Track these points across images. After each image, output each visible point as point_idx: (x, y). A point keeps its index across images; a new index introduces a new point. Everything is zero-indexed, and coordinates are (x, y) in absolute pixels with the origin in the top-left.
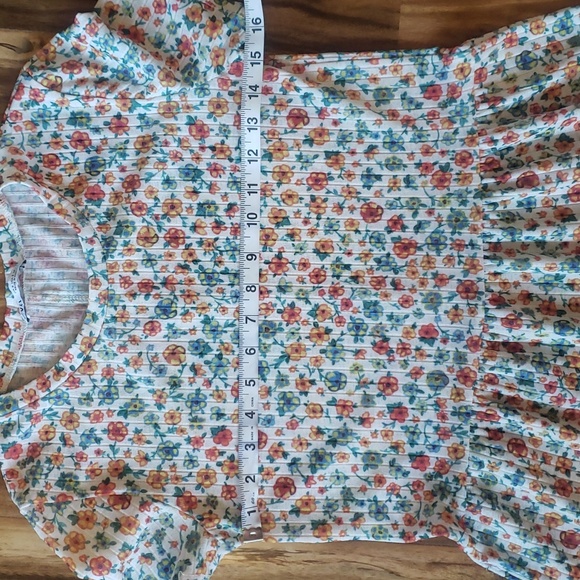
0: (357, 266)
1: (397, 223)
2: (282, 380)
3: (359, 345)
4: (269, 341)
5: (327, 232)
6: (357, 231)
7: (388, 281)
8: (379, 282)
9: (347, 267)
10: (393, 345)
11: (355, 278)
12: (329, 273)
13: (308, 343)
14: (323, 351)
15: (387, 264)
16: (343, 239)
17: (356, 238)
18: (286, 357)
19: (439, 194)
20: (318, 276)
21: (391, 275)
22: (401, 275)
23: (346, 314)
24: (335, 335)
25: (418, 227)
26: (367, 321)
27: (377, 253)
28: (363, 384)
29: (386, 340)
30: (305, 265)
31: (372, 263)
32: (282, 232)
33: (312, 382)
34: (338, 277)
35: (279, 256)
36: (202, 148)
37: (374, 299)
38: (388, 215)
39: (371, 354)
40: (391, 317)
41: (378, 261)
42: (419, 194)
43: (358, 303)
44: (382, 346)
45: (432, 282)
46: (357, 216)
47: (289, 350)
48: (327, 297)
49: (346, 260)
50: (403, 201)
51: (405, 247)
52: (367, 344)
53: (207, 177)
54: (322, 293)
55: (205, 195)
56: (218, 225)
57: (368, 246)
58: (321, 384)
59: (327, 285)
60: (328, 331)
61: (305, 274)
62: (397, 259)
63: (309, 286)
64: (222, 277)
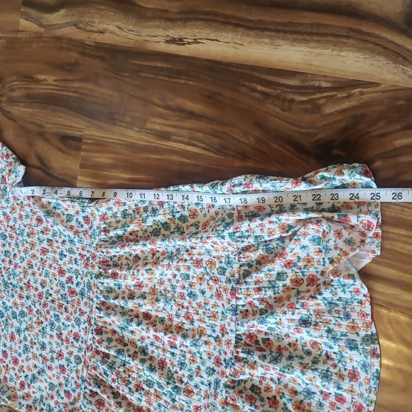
0: (54, 296)
1: (70, 280)
2: (25, 339)
3: (52, 333)
4: (23, 320)
5: (45, 276)
6: (56, 279)
7: (64, 306)
8: (61, 306)
9: (51, 295)
10: (64, 337)
11: (53, 301)
12: (44, 296)
13: (35, 325)
14: (40, 331)
15: (65, 298)
16: (51, 281)
17: (55, 282)
18: (27, 329)
19: (86, 271)
20: (40, 296)
21: (65, 304)
22: (69, 305)
23: (48, 317)
24: (44, 325)
25: (78, 284)
26: (55, 322)
27: (62, 292)
28: (52, 351)
29: (61, 334)
30: (37, 289)
31: (59, 296)
32: (30, 271)
33: (35, 343)
34: (47, 298)
35: (29, 282)
36: (8, 226)
37: (57, 313)
38: (67, 275)
39: (56, 339)
40: (63, 324)
41: (62, 296)
42: (79, 268)
43: (52, 313)
44: (60, 336)
45: (78, 313)
46: (56, 272)
47: (28, 326)
48: (41, 306)
49: (51, 292)
50: (73, 270)
51: (73, 292)
52: (54, 333)
53: (8, 239)
54: (40, 304)
55: (7, 248)
56: (10, 262)
57: (59, 288)
58: (38, 345)
59: (42, 301)
60: (42, 322)
61: (36, 293)
62: (69, 297)
63: (37, 299)
64: (10, 286)
